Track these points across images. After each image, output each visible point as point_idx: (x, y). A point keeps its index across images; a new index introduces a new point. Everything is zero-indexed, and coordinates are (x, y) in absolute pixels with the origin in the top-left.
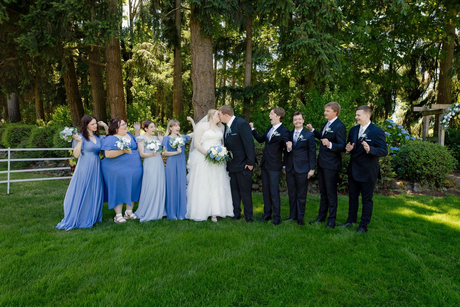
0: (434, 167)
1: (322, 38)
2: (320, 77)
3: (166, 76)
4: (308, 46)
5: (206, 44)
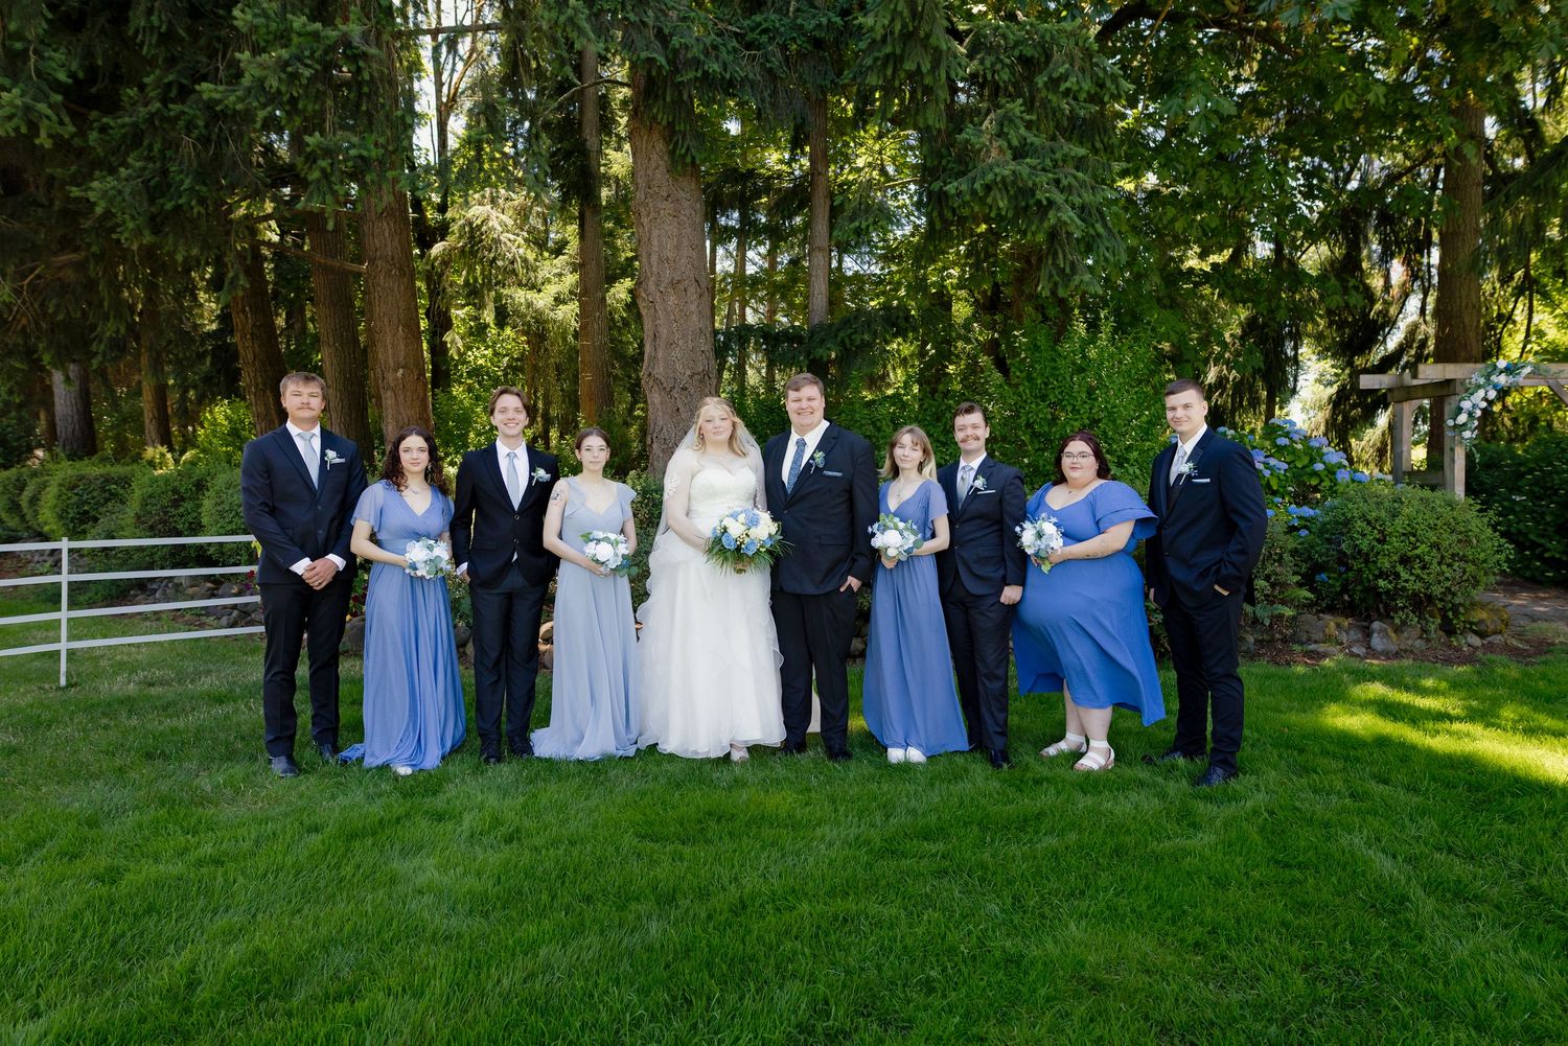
0: (1435, 568)
1: (1058, 156)
2: (1056, 284)
3: (556, 299)
4: (1014, 183)
5: (682, 194)
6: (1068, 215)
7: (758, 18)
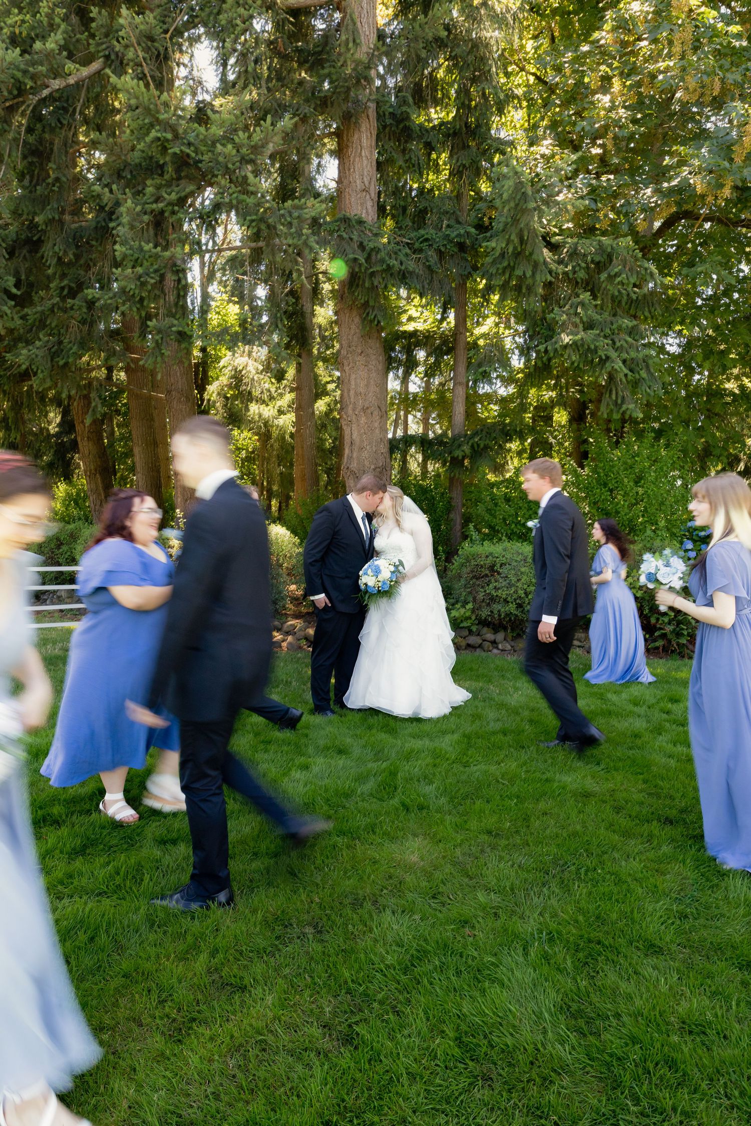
1: (615, 327)
2: (612, 410)
3: (279, 411)
4: (582, 345)
5: (370, 351)
6: (618, 365)
7: (422, 232)
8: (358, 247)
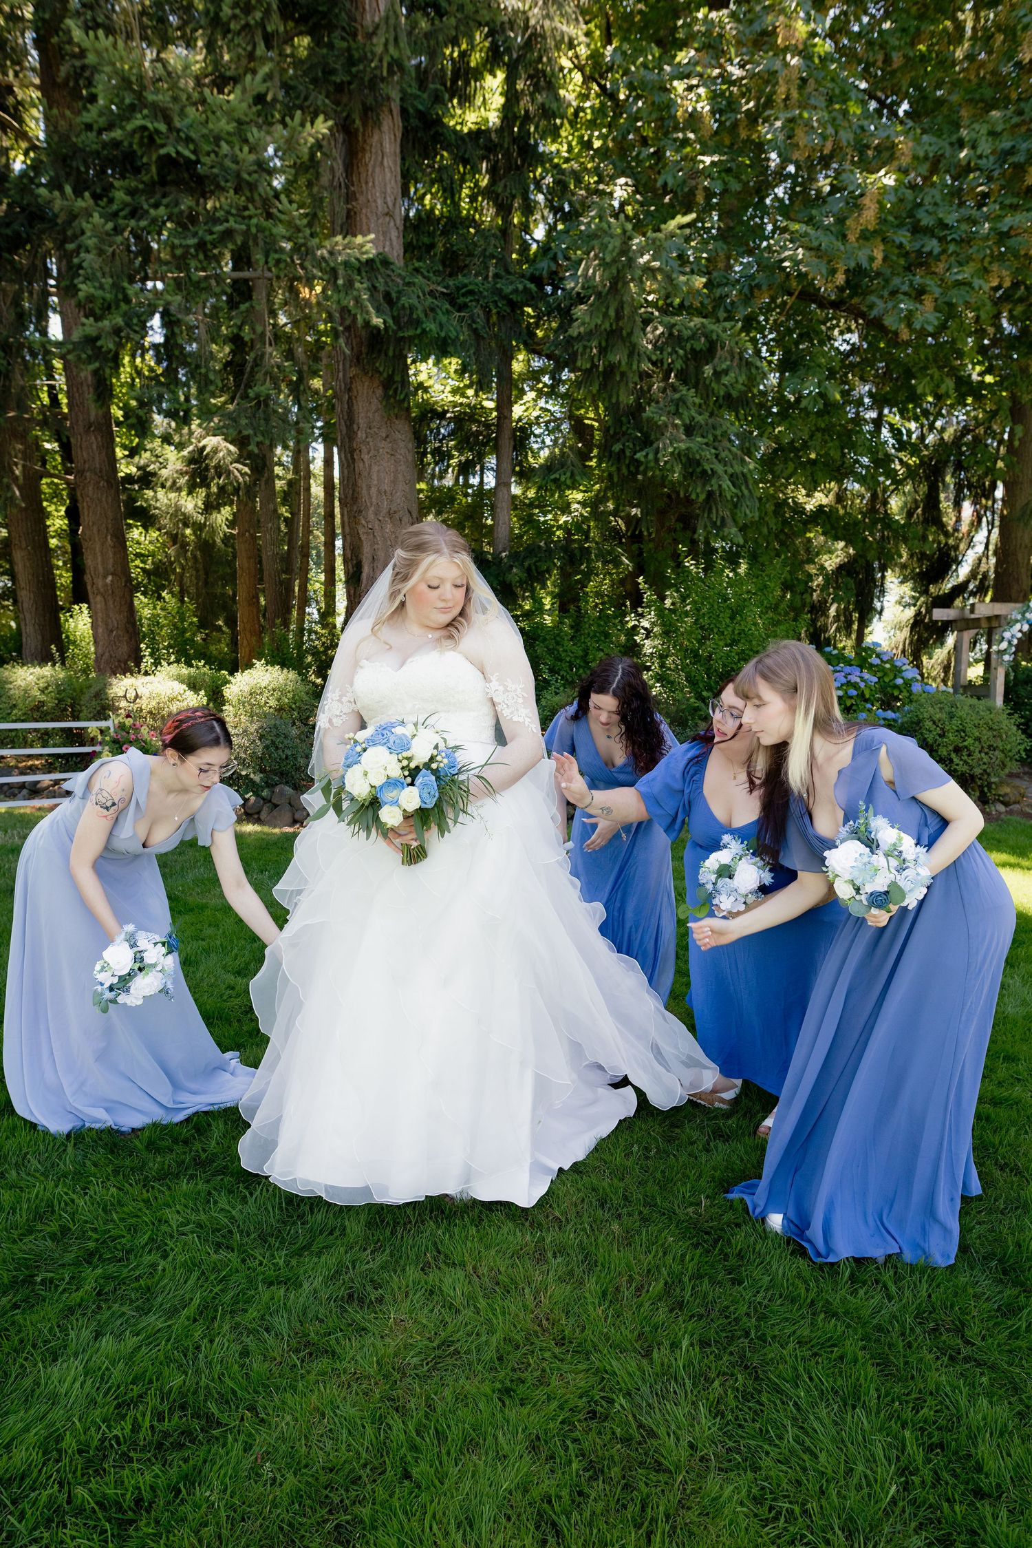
4: (687, 456)
5: (398, 436)
7: (462, 279)
8: (384, 298)
